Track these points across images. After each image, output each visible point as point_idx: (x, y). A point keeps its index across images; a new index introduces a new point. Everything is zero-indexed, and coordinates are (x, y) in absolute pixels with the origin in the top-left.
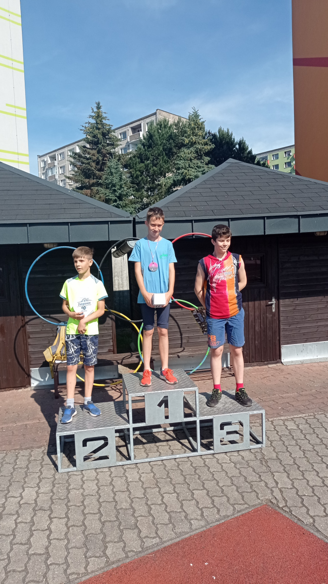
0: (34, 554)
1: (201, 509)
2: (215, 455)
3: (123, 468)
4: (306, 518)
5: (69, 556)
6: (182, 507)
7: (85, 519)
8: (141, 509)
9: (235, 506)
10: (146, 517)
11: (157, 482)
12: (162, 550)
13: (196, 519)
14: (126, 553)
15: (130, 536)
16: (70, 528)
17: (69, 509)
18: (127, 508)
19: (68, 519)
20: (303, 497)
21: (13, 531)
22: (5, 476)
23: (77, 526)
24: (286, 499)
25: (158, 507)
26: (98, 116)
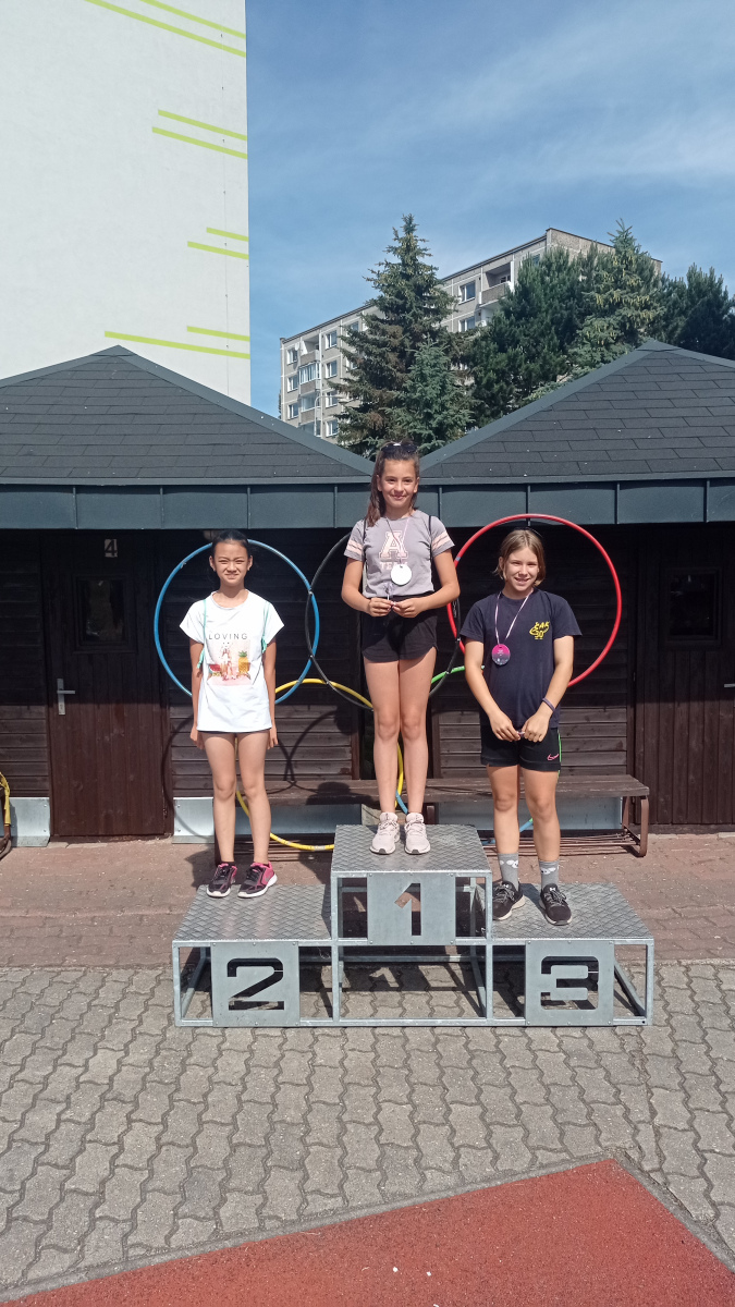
0: (74, 1191)
1: (457, 1149)
2: (527, 1031)
3: (313, 1034)
4: (699, 1205)
5: (142, 1208)
6: (414, 1137)
7: (199, 1132)
8: (324, 1128)
9: (538, 1153)
10: (330, 1147)
11: (378, 1072)
12: (341, 1227)
13: (439, 1169)
14: (261, 1221)
15: (283, 1185)
16: (164, 1148)
17: (172, 1107)
18: (295, 1121)
19: (166, 1127)
20: (707, 1155)
21: (48, 1137)
22: (67, 1020)
23: (179, 1146)
24: (666, 1153)
25: (362, 1128)
26: (409, 250)
